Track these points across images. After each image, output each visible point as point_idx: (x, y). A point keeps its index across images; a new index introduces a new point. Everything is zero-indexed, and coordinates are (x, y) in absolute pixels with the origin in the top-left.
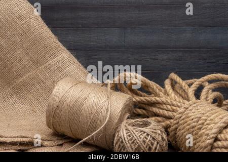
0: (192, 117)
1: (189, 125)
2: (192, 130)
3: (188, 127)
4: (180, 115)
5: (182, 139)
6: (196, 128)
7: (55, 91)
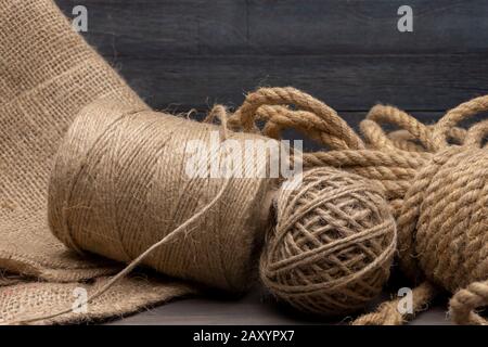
0: (464, 179)
1: (455, 199)
2: (466, 210)
3: (454, 204)
4: (425, 181)
5: (437, 242)
6: (479, 203)
7: (73, 129)
